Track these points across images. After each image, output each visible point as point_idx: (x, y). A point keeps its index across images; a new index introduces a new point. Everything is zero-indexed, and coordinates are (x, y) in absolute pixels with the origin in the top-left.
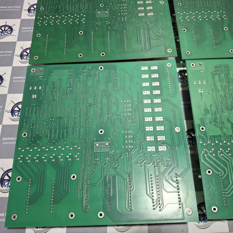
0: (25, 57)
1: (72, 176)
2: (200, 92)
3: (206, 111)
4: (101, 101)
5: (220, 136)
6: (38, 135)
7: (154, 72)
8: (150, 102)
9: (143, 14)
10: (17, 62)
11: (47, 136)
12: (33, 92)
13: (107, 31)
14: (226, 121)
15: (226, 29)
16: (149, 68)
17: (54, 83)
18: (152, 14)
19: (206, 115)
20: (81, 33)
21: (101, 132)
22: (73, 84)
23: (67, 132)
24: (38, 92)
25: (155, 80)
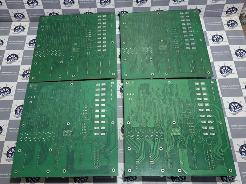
0: (25, 76)
1: (50, 149)
2: (130, 100)
3: (132, 112)
4: (70, 105)
5: (138, 127)
6: (32, 125)
7: (104, 87)
8: (99, 106)
9: (100, 50)
10: (20, 79)
11: (37, 126)
12: (30, 99)
13: (77, 61)
14: (142, 118)
15: (151, 59)
16: (101, 84)
17: (42, 93)
18: (106, 50)
19: (131, 114)
20: (61, 62)
21: (68, 124)
22: (54, 94)
23: (48, 123)
24: (33, 100)
25: (103, 92)
